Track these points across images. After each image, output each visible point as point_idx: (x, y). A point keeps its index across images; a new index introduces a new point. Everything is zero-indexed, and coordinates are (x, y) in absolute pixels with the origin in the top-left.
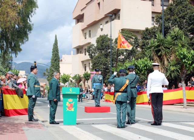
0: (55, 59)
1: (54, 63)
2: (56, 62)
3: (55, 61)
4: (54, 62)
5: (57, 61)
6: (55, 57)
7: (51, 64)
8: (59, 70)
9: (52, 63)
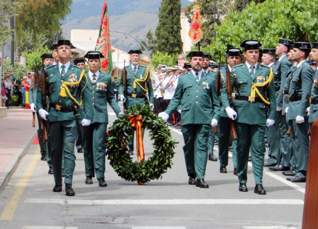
0: (169, 7)
1: (166, 17)
2: (171, 17)
3: (169, 14)
4: (167, 15)
5: (174, 12)
6: (169, 4)
7: (160, 21)
8: (180, 37)
9: (162, 20)
